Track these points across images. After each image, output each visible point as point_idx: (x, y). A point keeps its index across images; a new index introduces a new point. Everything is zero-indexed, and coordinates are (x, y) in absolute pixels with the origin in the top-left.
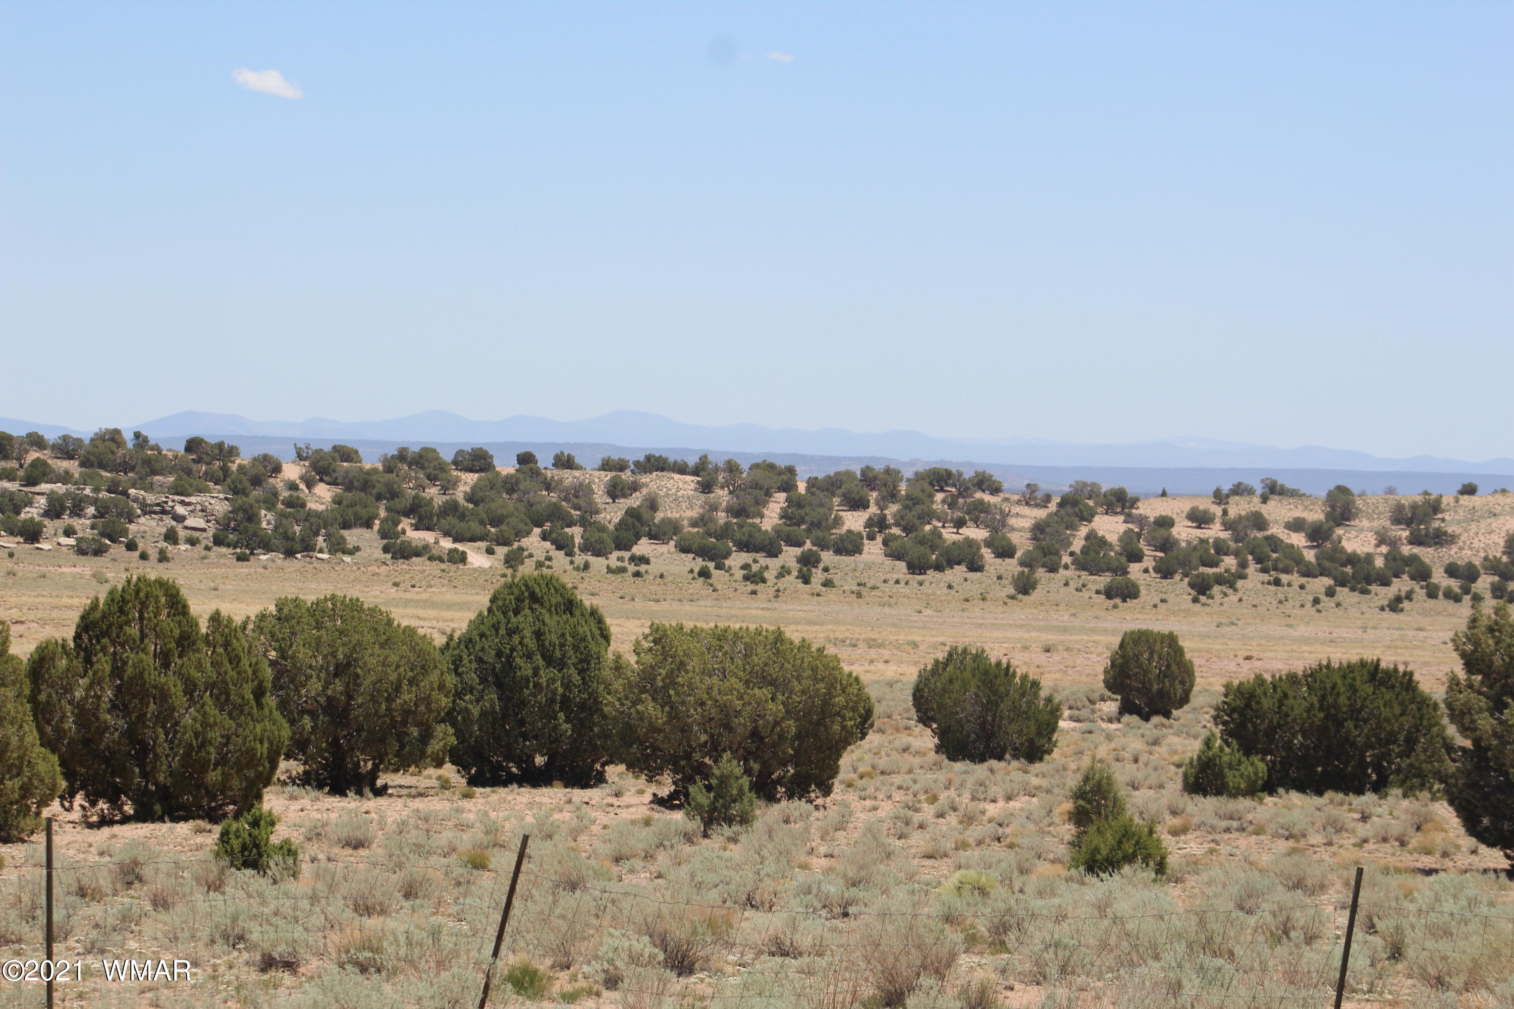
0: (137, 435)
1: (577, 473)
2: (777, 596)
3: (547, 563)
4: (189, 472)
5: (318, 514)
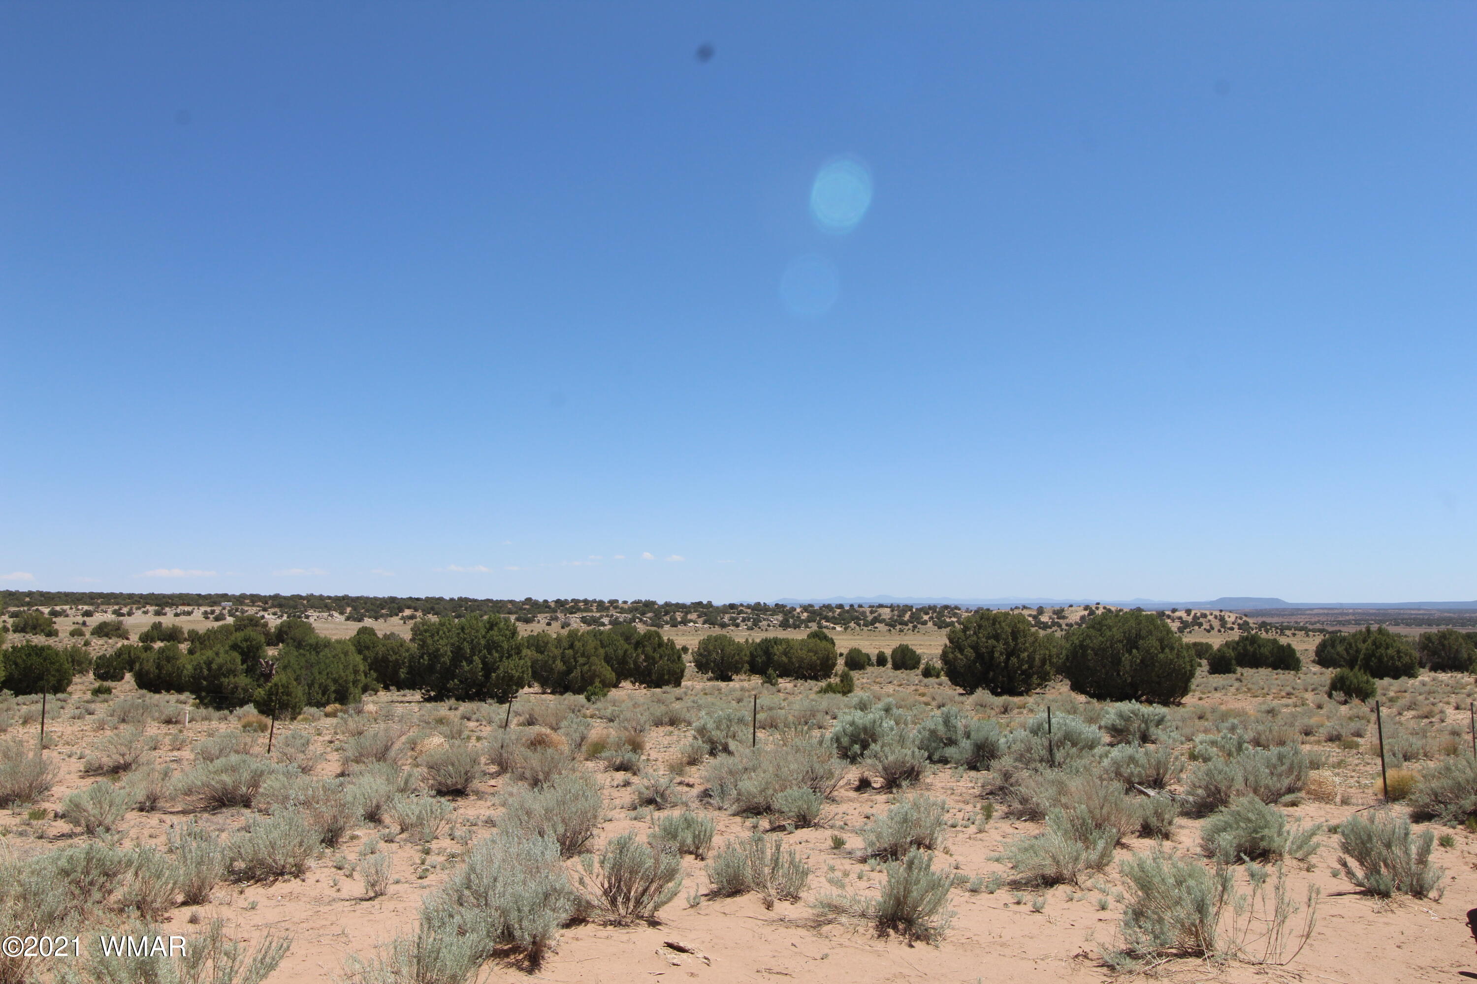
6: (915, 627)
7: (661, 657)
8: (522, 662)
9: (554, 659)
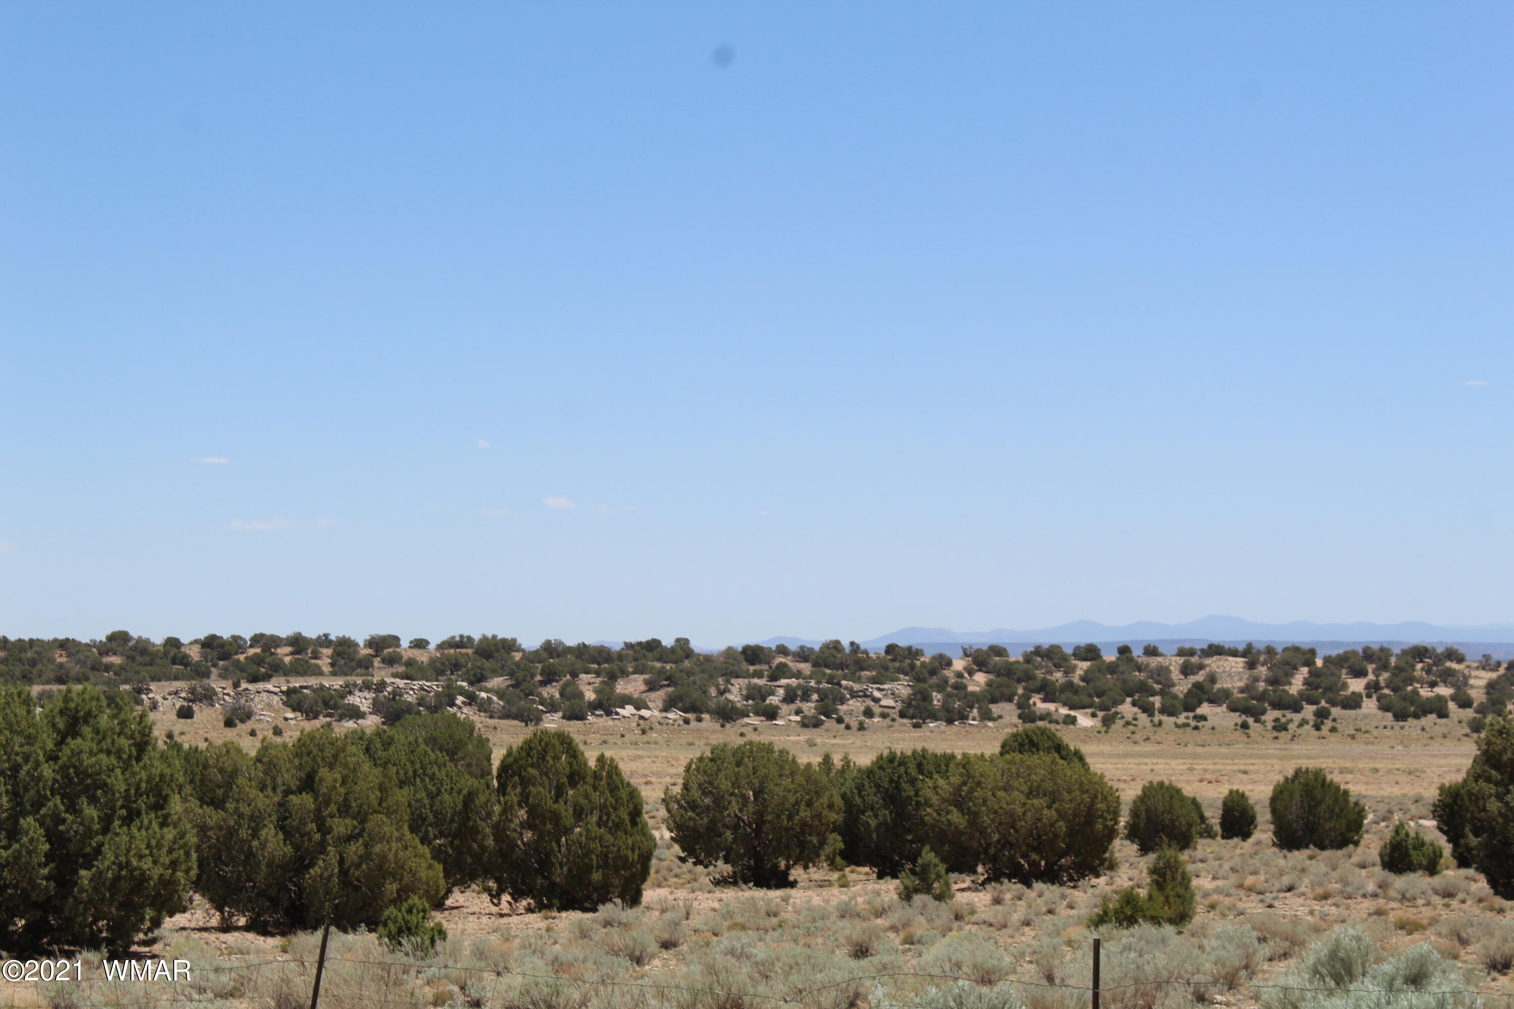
0: (852, 644)
1: (1160, 659)
2: (1292, 739)
3: (1134, 722)
4: (886, 669)
5: (973, 694)
6: (1322, 715)
7: (579, 814)
8: (170, 834)
9: (256, 821)
